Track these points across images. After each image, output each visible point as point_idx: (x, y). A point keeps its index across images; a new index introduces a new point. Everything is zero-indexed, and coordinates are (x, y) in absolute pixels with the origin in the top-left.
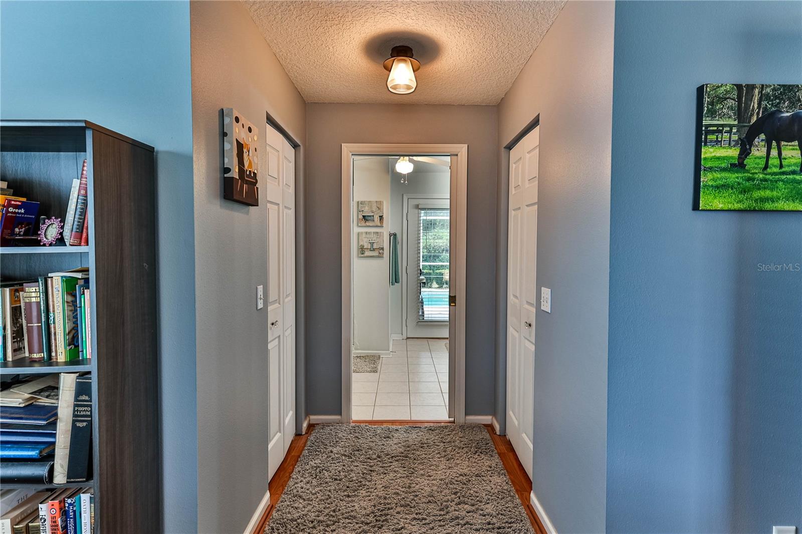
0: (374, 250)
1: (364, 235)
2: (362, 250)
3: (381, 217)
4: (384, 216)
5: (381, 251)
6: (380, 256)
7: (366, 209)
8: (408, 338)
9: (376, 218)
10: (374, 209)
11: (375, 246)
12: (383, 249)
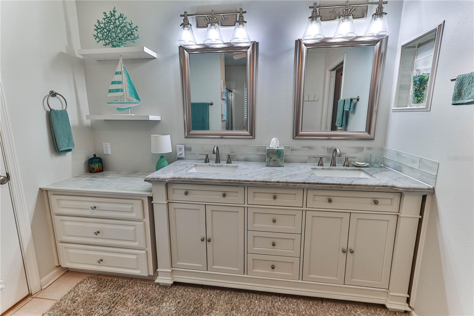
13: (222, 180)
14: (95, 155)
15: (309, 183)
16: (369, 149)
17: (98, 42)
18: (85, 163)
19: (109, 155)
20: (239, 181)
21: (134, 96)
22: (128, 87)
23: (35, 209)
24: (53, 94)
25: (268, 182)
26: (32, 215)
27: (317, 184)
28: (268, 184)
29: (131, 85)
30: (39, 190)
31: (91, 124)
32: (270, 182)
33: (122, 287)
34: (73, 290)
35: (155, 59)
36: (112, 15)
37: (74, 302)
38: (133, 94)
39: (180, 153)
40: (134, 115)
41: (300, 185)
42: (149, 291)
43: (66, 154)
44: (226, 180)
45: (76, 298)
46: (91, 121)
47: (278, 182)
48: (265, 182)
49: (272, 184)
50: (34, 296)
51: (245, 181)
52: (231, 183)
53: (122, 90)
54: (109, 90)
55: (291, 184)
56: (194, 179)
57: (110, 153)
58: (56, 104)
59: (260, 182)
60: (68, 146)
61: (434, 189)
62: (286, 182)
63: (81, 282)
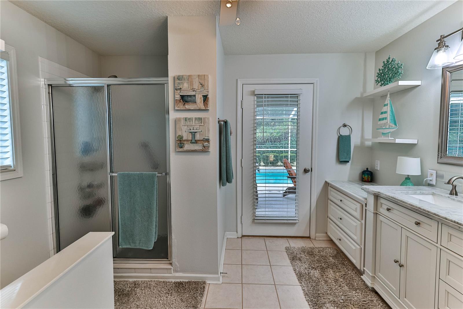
0: (196, 142)
1: (183, 122)
2: (180, 142)
3: (205, 98)
4: (210, 96)
5: (206, 144)
6: (205, 150)
7: (185, 85)
8: (243, 236)
9: (199, 99)
10: (196, 86)
11: (198, 137)
12: (208, 140)
13: (413, 206)
14: (367, 169)
17: (377, 84)
18: (360, 174)
19: (378, 170)
20: (428, 212)
21: (393, 122)
22: (390, 115)
23: (321, 192)
24: (345, 126)
26: (319, 195)
29: (392, 114)
30: (325, 182)
31: (372, 145)
33: (344, 265)
34: (323, 248)
35: (419, 86)
36: (388, 61)
37: (319, 252)
38: (393, 121)
39: (430, 179)
40: (393, 138)
42: (355, 280)
43: (346, 164)
44: (416, 207)
45: (321, 252)
46: (372, 142)
50: (311, 240)
51: (435, 214)
52: (420, 211)
53: (386, 118)
54: (379, 119)
56: (392, 197)
57: (379, 170)
58: (345, 132)
60: (346, 158)
63: (330, 248)
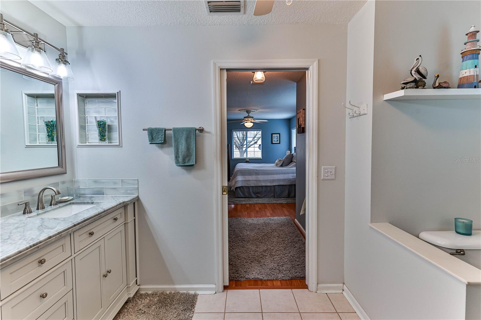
15: (79, 224)
16: (63, 183)
25: (37, 244)
27: (85, 221)
28: (38, 247)
32: (40, 242)
41: (72, 230)
47: (50, 237)
48: (34, 245)
49: (44, 243)
55: (64, 232)
59: (27, 249)
61: (138, 197)
62: (59, 233)
